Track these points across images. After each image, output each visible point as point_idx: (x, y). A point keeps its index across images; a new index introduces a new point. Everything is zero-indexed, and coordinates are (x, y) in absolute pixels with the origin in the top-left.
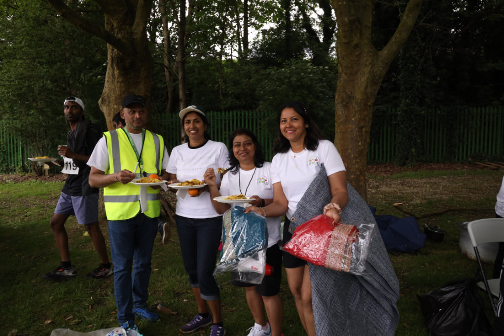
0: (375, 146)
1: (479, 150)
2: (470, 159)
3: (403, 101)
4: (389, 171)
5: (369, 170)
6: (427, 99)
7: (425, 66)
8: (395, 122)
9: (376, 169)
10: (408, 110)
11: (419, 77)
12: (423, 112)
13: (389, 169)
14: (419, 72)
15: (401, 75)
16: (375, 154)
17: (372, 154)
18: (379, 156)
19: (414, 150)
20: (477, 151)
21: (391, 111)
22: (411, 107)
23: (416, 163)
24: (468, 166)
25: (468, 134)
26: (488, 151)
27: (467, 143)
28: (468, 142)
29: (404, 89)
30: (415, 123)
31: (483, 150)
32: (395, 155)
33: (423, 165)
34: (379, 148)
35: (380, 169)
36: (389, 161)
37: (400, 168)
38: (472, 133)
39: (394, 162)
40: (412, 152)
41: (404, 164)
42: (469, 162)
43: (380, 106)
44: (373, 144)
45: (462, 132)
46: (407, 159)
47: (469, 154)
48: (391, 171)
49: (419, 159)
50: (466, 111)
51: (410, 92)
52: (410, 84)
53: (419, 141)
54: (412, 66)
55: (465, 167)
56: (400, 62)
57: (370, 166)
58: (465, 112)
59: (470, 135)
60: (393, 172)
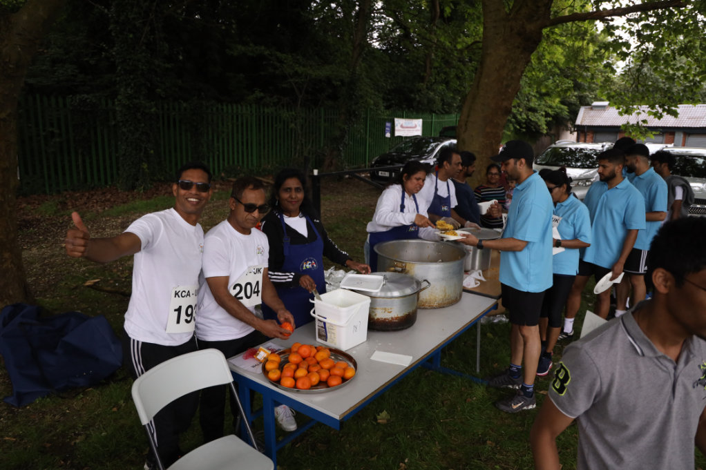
0: (84, 161)
1: (234, 162)
2: (223, 175)
3: (122, 90)
4: (109, 200)
5: (76, 201)
6: (159, 90)
7: (151, 39)
8: (113, 123)
9: (88, 198)
10: (131, 106)
11: (144, 54)
12: (153, 110)
13: (108, 197)
14: (144, 48)
15: (115, 49)
16: (85, 173)
17: (81, 174)
18: (92, 175)
19: (145, 166)
20: (231, 163)
21: (107, 104)
22: (134, 100)
23: (151, 184)
24: (221, 184)
25: (218, 139)
26: (243, 162)
27: (217, 153)
28: (218, 151)
29: (122, 72)
30: (143, 125)
31: (238, 162)
32: (118, 174)
33: (161, 186)
34: (91, 163)
35: (95, 197)
36: (110, 183)
37: (127, 193)
38: (223, 139)
39: (118, 185)
40: (143, 168)
41: (133, 188)
42: (222, 178)
43: (86, 96)
44: (80, 157)
45: (210, 137)
46: (137, 180)
47: (221, 168)
48: (112, 200)
49: (155, 178)
50: (214, 109)
51: (132, 77)
52: (131, 64)
53: (152, 152)
54: (131, 36)
55: (218, 186)
56: (112, 26)
57: (78, 194)
58: (212, 110)
59: (221, 140)
60: (115, 201)
